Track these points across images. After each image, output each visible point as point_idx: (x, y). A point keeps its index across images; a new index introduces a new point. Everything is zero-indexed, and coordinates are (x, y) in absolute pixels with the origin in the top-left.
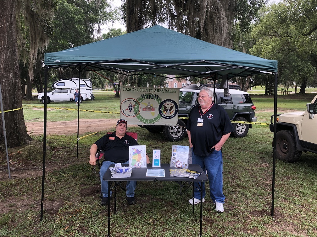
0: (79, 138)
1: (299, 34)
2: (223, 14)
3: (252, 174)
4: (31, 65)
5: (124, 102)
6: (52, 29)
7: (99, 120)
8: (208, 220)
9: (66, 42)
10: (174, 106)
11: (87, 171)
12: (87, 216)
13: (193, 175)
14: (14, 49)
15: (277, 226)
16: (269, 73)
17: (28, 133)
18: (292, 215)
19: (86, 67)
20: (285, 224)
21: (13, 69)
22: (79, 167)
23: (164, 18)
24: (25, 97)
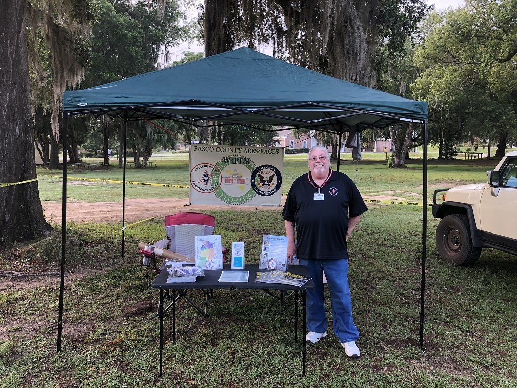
0: (125, 227)
1: (491, 60)
2: (358, 29)
3: (399, 284)
4: (55, 112)
5: (195, 169)
6: (88, 55)
7: (165, 199)
8: (319, 353)
9: (113, 75)
10: (276, 175)
11: (135, 278)
12: (130, 346)
13: (296, 281)
14: (24, 86)
15: (427, 363)
16: (414, 121)
17: (47, 220)
18: (454, 346)
19: (135, 113)
20: (440, 360)
21: (22, 117)
22: (124, 272)
23: (268, 35)
24: (48, 164)
